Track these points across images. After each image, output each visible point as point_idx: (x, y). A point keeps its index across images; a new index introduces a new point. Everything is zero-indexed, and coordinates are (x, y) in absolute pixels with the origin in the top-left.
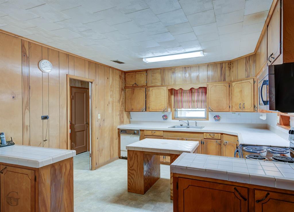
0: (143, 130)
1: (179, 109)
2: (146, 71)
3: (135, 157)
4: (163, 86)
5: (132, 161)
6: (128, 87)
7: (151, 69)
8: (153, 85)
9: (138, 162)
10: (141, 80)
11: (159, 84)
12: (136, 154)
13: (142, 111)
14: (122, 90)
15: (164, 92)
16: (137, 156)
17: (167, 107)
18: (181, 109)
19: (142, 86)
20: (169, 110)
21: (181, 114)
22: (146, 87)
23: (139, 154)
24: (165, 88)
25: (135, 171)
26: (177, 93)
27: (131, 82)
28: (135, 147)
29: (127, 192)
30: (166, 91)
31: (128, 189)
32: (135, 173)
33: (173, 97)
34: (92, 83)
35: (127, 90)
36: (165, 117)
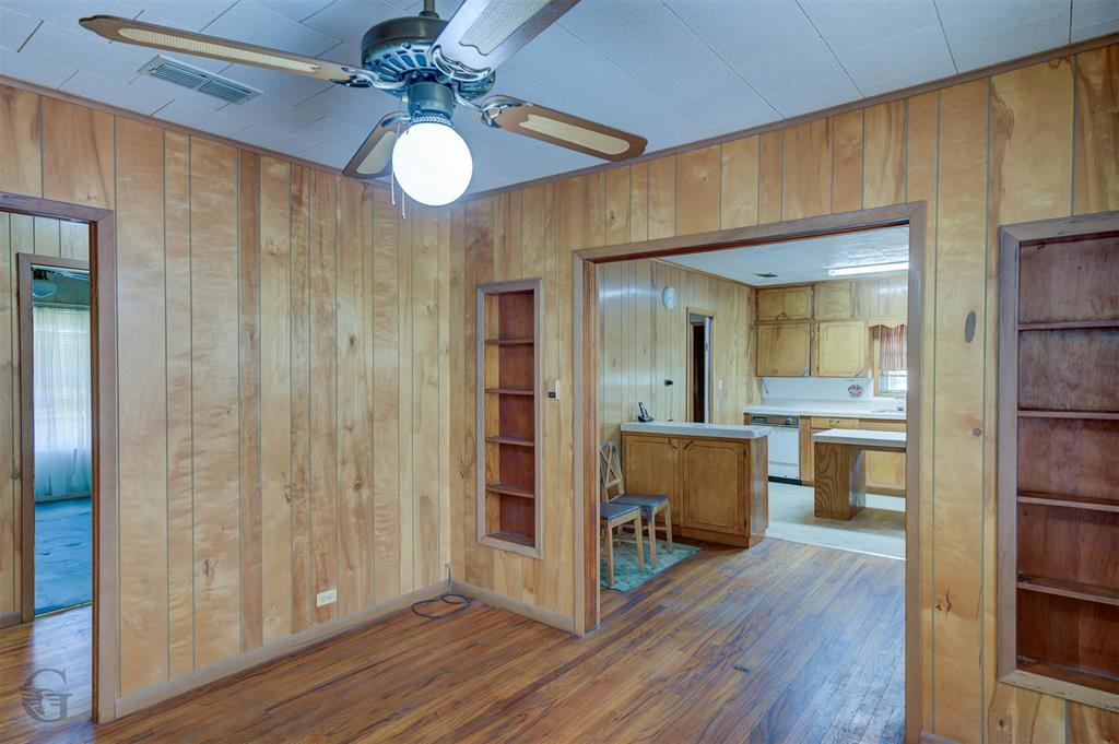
0: (808, 418)
1: (890, 373)
2: (813, 285)
3: (830, 455)
4: (856, 320)
5: (825, 463)
6: (766, 323)
7: (824, 282)
8: (829, 316)
9: (837, 464)
10: (800, 306)
11: (845, 314)
12: (833, 449)
13: (802, 376)
14: (751, 327)
15: (858, 334)
16: (836, 454)
17: (866, 367)
18: (894, 373)
19: (802, 321)
20: (870, 373)
21: (894, 383)
22: (812, 322)
23: (839, 449)
24: (861, 324)
25: (831, 479)
26: (888, 335)
27: (771, 309)
28: (830, 437)
29: (814, 517)
30: (863, 332)
31: (816, 511)
32: (831, 484)
33: (877, 343)
34: (711, 318)
35: (761, 328)
36: (856, 391)
